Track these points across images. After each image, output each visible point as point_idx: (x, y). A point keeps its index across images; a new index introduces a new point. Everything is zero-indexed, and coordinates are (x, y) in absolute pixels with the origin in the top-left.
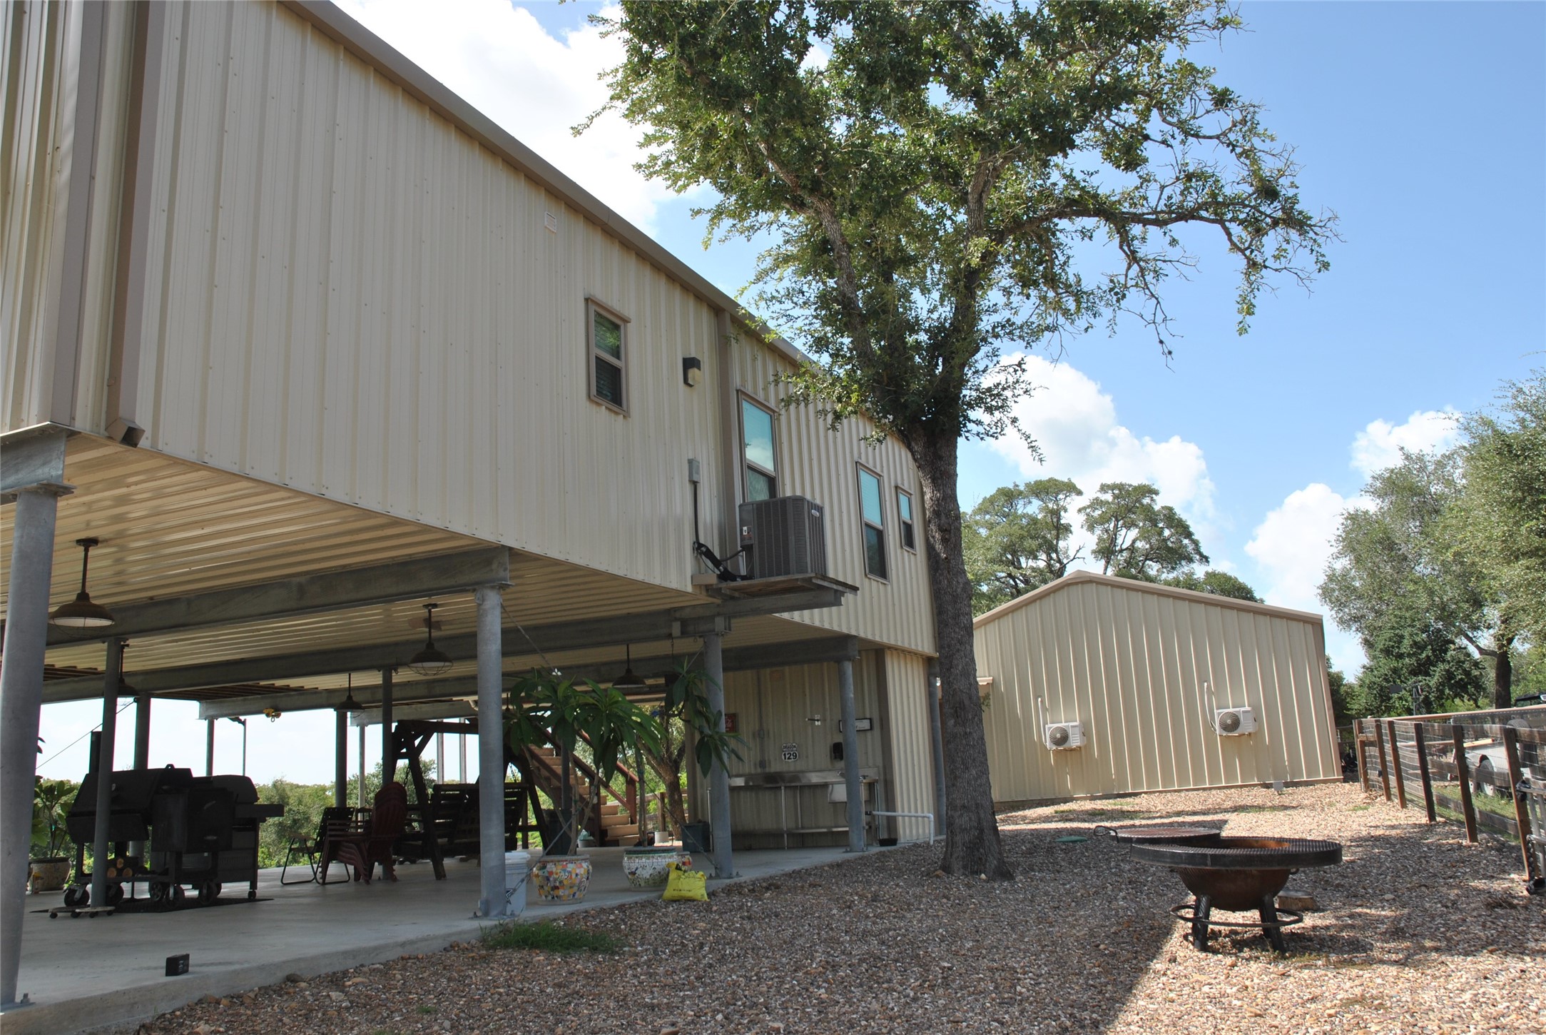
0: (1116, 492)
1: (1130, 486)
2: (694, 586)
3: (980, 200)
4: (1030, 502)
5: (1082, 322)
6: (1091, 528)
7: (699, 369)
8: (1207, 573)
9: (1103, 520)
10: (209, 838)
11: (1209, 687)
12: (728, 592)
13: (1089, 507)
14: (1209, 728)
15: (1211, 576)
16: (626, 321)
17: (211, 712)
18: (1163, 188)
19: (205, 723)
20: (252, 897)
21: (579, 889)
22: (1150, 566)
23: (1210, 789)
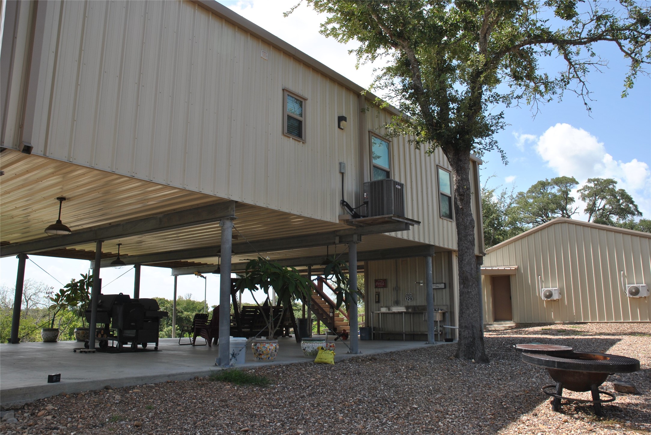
0: (596, 182)
1: (602, 179)
2: (339, 220)
3: (485, 37)
4: (554, 187)
5: (547, 97)
6: (584, 199)
7: (346, 121)
8: (641, 220)
9: (589, 196)
10: (132, 324)
11: (624, 274)
12: (357, 223)
13: (582, 189)
14: (623, 293)
15: (643, 222)
16: (305, 99)
17: (176, 273)
18: (584, 25)
19: (174, 277)
20: (156, 349)
21: (271, 356)
22: (612, 217)
23: (624, 323)
